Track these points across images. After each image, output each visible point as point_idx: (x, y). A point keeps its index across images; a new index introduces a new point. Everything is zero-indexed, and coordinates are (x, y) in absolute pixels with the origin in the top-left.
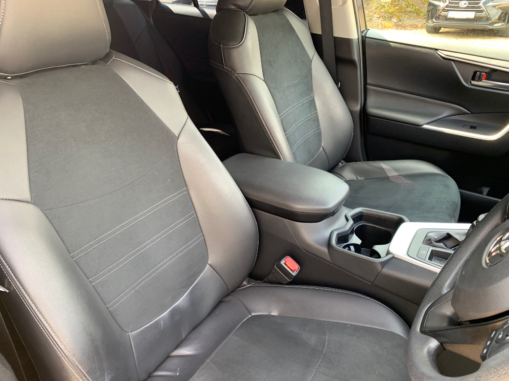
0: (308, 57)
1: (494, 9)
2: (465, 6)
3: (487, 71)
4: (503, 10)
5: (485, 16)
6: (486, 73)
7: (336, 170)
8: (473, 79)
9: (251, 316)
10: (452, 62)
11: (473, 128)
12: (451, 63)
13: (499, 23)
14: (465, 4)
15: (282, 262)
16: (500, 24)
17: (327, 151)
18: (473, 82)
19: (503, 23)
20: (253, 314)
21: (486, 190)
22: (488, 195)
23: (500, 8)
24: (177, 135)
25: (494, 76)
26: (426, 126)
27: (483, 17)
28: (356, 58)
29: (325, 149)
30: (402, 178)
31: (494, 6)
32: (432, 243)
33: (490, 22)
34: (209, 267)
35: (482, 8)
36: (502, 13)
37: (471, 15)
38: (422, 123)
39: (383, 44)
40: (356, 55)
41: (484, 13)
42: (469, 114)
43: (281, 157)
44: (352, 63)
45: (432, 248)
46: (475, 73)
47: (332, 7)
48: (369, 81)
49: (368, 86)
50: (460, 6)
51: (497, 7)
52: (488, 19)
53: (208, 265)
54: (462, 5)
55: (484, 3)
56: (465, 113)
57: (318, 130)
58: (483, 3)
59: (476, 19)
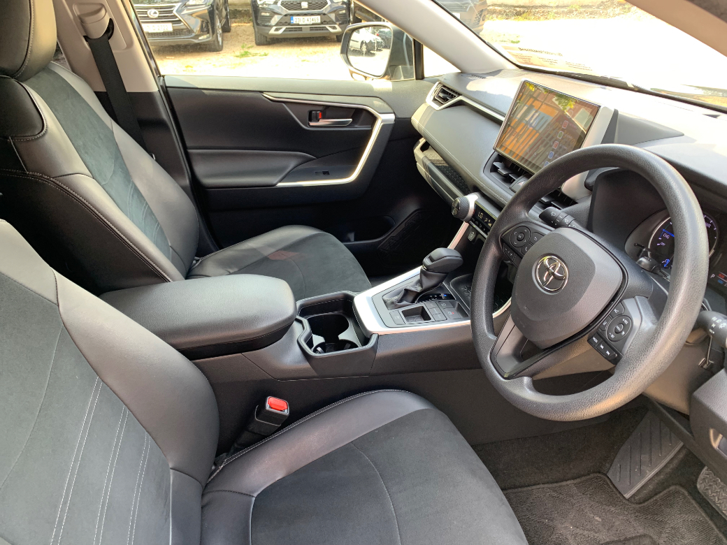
0: (108, 127)
1: (190, 17)
2: (156, 16)
3: (321, 108)
4: (202, 18)
5: (184, 27)
6: (321, 111)
7: (196, 271)
8: (310, 120)
9: (254, 499)
10: (284, 104)
11: (326, 174)
12: (283, 107)
13: (203, 35)
14: (155, 13)
15: (268, 407)
16: (205, 37)
17: (177, 250)
18: (312, 124)
19: (208, 35)
20: (255, 495)
21: (352, 236)
22: (356, 240)
23: (198, 16)
24: (56, 302)
25: (328, 113)
26: (281, 184)
27: (182, 29)
28: (164, 116)
29: (175, 248)
30: (283, 252)
31: (191, 15)
32: (396, 305)
33: (193, 34)
34: (174, 473)
35: (177, 17)
36: (203, 22)
37: (168, 27)
38: (275, 182)
39: (193, 93)
40: (164, 113)
41: (182, 24)
42: (314, 159)
43: (167, 277)
44: (161, 124)
45: (401, 310)
46: (310, 112)
47: (113, 52)
48: (188, 144)
49: (190, 151)
50: (149, 16)
51: (194, 15)
52: (190, 31)
53: (171, 470)
54: (152, 14)
55: (179, 11)
56: (311, 160)
57: (158, 225)
58: (177, 11)
59: (176, 32)
